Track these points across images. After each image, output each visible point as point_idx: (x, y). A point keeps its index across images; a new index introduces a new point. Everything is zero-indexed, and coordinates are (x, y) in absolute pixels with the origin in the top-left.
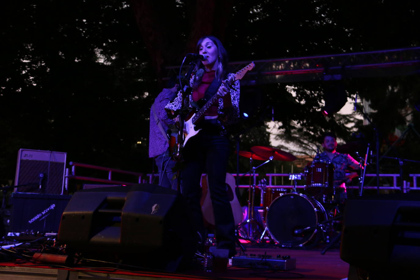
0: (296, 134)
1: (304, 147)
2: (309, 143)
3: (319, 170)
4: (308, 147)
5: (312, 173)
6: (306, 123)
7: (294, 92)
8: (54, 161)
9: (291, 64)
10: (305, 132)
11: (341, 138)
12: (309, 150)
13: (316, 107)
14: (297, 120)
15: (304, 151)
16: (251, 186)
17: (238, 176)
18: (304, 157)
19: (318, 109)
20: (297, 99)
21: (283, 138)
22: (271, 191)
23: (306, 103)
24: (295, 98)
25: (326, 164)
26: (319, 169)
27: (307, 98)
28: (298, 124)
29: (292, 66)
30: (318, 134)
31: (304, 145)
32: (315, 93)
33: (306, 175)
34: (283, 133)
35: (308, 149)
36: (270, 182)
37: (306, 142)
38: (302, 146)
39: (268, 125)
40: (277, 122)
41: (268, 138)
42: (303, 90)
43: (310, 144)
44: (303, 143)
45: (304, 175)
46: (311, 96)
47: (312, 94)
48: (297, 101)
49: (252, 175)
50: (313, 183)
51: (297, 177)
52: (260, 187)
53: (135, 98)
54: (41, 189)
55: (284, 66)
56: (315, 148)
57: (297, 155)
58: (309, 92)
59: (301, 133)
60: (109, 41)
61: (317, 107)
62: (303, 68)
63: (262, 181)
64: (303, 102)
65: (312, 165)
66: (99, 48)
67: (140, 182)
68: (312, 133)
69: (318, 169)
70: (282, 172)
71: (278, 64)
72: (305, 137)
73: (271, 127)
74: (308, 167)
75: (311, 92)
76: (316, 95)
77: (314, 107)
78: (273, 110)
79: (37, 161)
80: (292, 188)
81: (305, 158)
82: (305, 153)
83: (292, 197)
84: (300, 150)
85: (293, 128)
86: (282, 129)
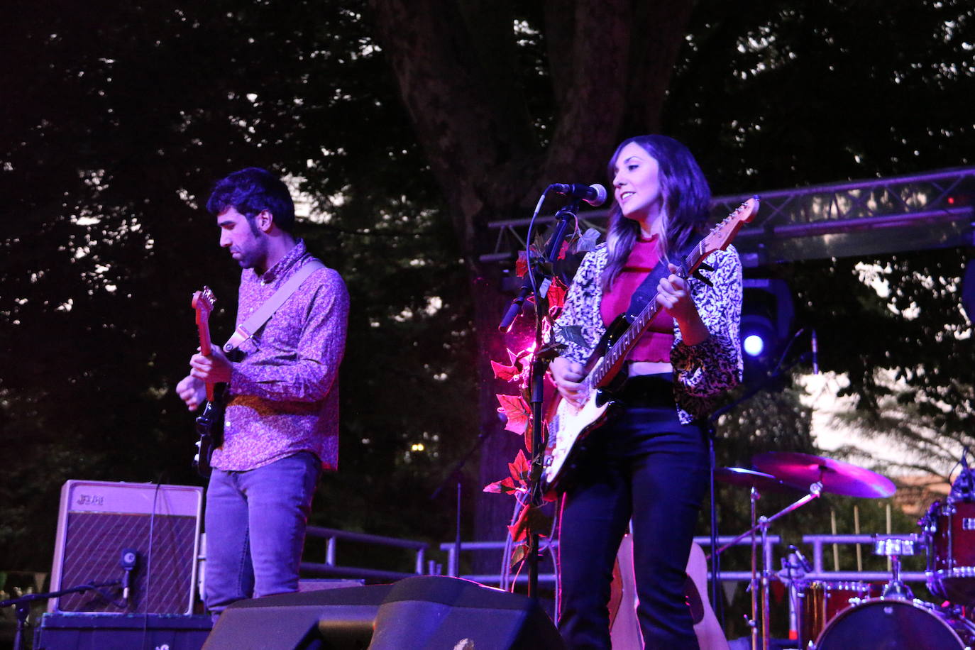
0: (895, 409)
1: (923, 450)
2: (937, 437)
3: (972, 524)
4: (936, 449)
5: (949, 532)
6: (923, 377)
7: (882, 281)
8: (164, 512)
9: (868, 198)
10: (922, 404)
12: (940, 458)
13: (954, 327)
14: (894, 368)
15: (922, 463)
16: (758, 575)
17: (716, 545)
18: (923, 481)
19: (961, 333)
20: (891, 303)
21: (853, 424)
22: (821, 591)
23: (920, 314)
24: (887, 300)
26: (970, 520)
27: (923, 298)
28: (898, 378)
29: (872, 204)
30: (964, 409)
31: (921, 444)
32: (949, 283)
33: (931, 538)
34: (854, 408)
35: (935, 457)
36: (818, 561)
37: (927, 433)
38: (916, 447)
39: (806, 385)
40: (832, 373)
41: (807, 426)
42: (911, 276)
43: (941, 439)
44: (917, 437)
45: (923, 539)
46: (935, 294)
47: (938, 286)
48: (893, 308)
49: (758, 539)
50: (953, 566)
51: (901, 545)
52: (784, 577)
53: (402, 317)
54: (127, 599)
55: (846, 205)
56: (957, 451)
57: (903, 476)
58: (929, 279)
59: (910, 405)
60: (322, 153)
61: (956, 325)
62: (907, 209)
63: (792, 559)
64: (912, 312)
65: (948, 509)
66: (295, 175)
67: (419, 569)
68: (947, 408)
69: (967, 521)
70: (857, 530)
71: (829, 198)
72: (925, 419)
73: (814, 391)
74: (936, 515)
75: (936, 280)
76: (952, 289)
77: (947, 327)
78: (814, 342)
79: (115, 517)
80: (887, 581)
81: (927, 484)
82: (926, 469)
83: (888, 610)
84: (912, 458)
85: (885, 391)
86: (850, 395)
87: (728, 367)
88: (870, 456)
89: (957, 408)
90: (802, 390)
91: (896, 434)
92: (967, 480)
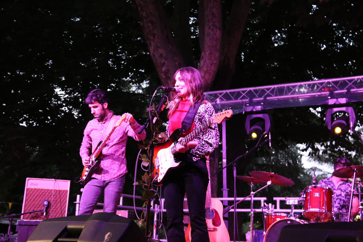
5: (309, 197)
8: (58, 189)
25: (323, 189)
26: (316, 194)
33: (304, 199)
45: (301, 199)
49: (250, 199)
50: (310, 208)
51: (294, 201)
54: (45, 216)
65: (310, 190)
74: (305, 192)
78: (270, 136)
79: (42, 190)
80: (289, 213)
83: (289, 222)
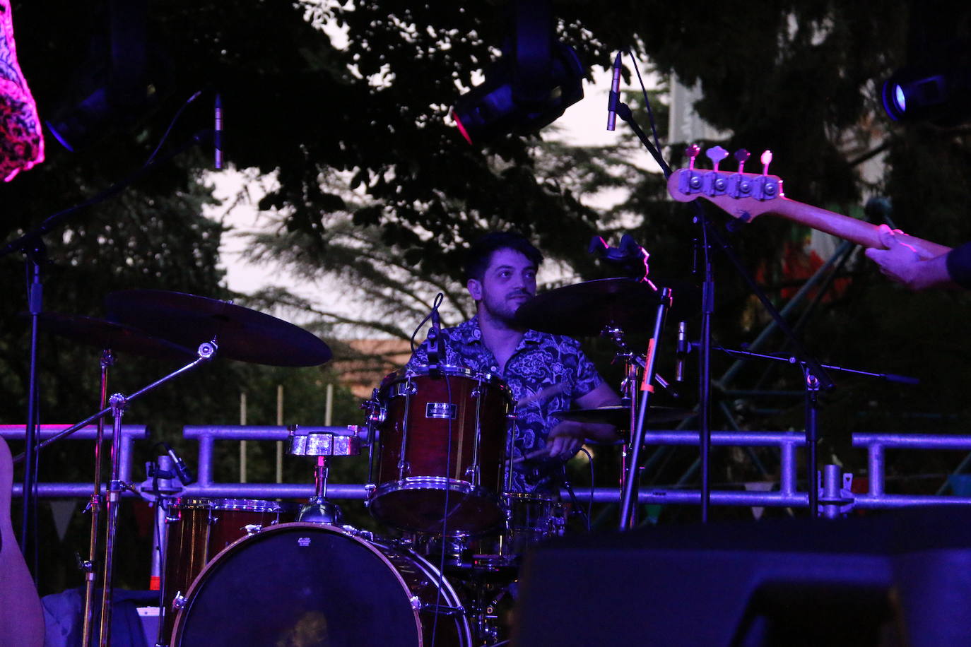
0: (351, 236)
1: (389, 300)
2: (411, 281)
3: (440, 410)
4: (408, 299)
6: (394, 183)
7: (340, 25)
10: (391, 227)
11: (566, 260)
12: (414, 313)
13: (444, 107)
14: (350, 169)
15: (387, 321)
16: (103, 489)
17: (33, 438)
18: (386, 348)
20: (353, 63)
21: (284, 255)
22: (203, 512)
23: (395, 83)
24: (345, 57)
25: (472, 383)
26: (436, 406)
27: (401, 58)
28: (355, 184)
30: (450, 239)
31: (387, 292)
32: (441, 37)
34: (287, 229)
35: (407, 312)
36: (205, 468)
37: (397, 274)
38: (380, 295)
39: (213, 188)
40: (257, 171)
41: (211, 253)
42: (386, 20)
43: (417, 285)
44: (382, 280)
45: (365, 433)
46: (420, 52)
47: (425, 41)
48: (354, 70)
49: (108, 431)
50: (406, 474)
52: (149, 492)
57: (357, 340)
58: (412, 28)
59: (373, 227)
61: (448, 105)
63: (164, 464)
64: (381, 80)
65: (407, 387)
68: (426, 235)
69: (432, 407)
70: (280, 420)
72: (394, 251)
73: (225, 198)
75: (421, 29)
77: (434, 106)
78: (218, 114)
80: (304, 499)
81: (392, 354)
82: (389, 329)
83: (304, 542)
84: (371, 312)
85: (335, 203)
86: (279, 207)
87: (24, 134)
88: (308, 308)
89: (441, 236)
90: (207, 195)
91: (351, 275)
92: (436, 344)
